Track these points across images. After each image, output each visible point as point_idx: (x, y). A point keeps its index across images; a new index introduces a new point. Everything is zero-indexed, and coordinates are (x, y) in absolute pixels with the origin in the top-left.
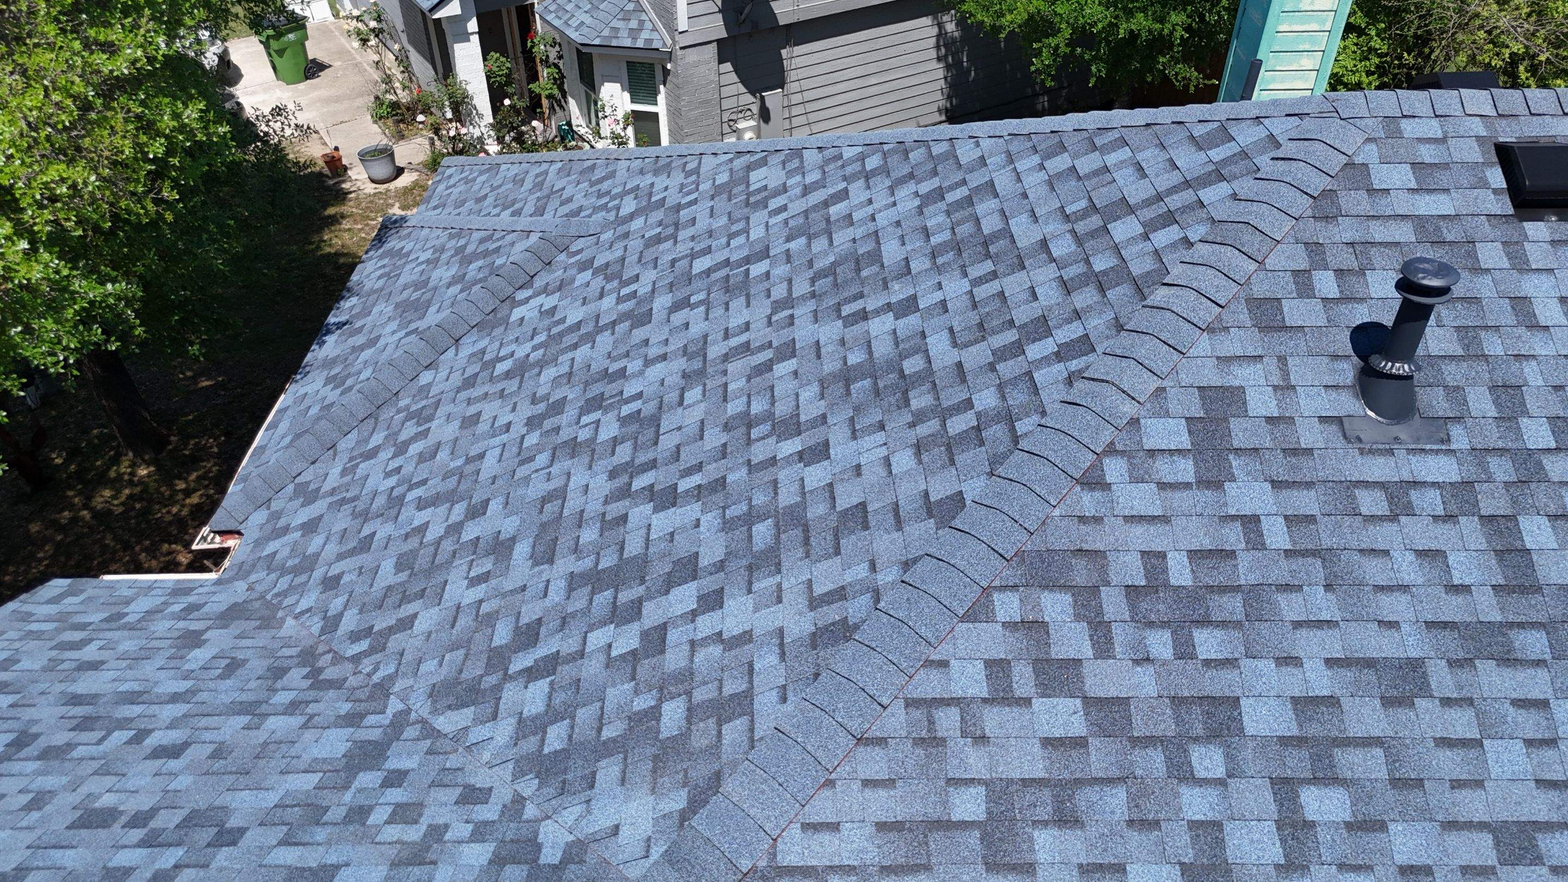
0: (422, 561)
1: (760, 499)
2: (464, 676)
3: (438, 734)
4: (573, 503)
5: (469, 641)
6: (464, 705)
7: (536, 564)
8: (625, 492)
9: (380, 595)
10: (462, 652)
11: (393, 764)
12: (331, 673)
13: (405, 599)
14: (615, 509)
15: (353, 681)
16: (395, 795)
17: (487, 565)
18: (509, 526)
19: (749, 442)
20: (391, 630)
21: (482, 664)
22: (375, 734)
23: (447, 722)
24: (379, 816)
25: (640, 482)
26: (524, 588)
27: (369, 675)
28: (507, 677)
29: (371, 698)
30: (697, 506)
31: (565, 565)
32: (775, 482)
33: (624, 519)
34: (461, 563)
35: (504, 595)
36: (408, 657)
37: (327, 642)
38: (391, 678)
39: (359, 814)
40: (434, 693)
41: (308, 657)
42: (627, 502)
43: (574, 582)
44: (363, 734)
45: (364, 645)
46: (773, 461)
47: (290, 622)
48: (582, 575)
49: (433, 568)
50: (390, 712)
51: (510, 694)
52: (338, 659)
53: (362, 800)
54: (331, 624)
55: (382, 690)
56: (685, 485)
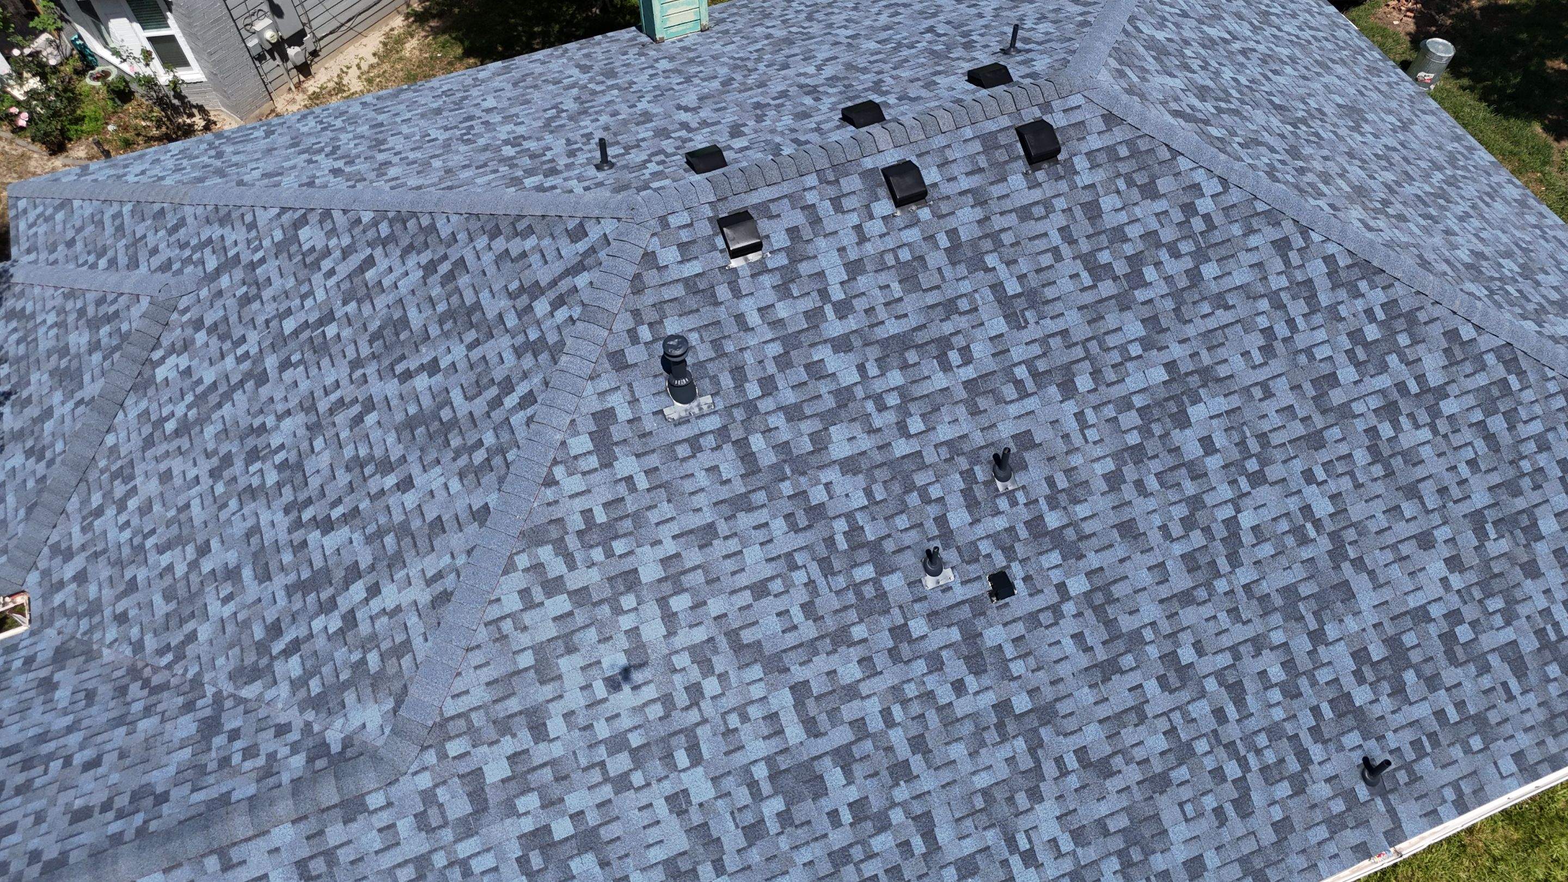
0: (182, 592)
1: (382, 520)
2: (246, 663)
3: (246, 701)
4: (268, 536)
5: (240, 640)
6: (254, 680)
7: (261, 582)
8: (298, 524)
9: (163, 620)
10: (237, 649)
11: (228, 726)
12: (156, 680)
13: (182, 622)
14: (298, 536)
15: (174, 681)
16: (238, 745)
17: (226, 589)
18: (231, 558)
19: (365, 479)
20: (183, 644)
21: (254, 652)
22: (208, 712)
23: (249, 692)
24: (236, 759)
25: (307, 515)
26: (260, 600)
27: (184, 675)
28: (273, 658)
29: (192, 689)
30: (347, 528)
31: (279, 581)
32: (388, 507)
33: (304, 543)
34: (210, 589)
35: (249, 607)
36: (204, 659)
37: (143, 659)
38: (199, 674)
39: (225, 762)
40: (231, 677)
41: (134, 672)
42: (302, 531)
43: (290, 591)
44: (201, 714)
45: (169, 657)
46: (382, 492)
47: (106, 651)
48: (293, 585)
49: (192, 597)
50: (209, 694)
51: (279, 667)
52: (156, 670)
53: (223, 754)
54: (138, 647)
55: (197, 683)
56: (336, 513)
